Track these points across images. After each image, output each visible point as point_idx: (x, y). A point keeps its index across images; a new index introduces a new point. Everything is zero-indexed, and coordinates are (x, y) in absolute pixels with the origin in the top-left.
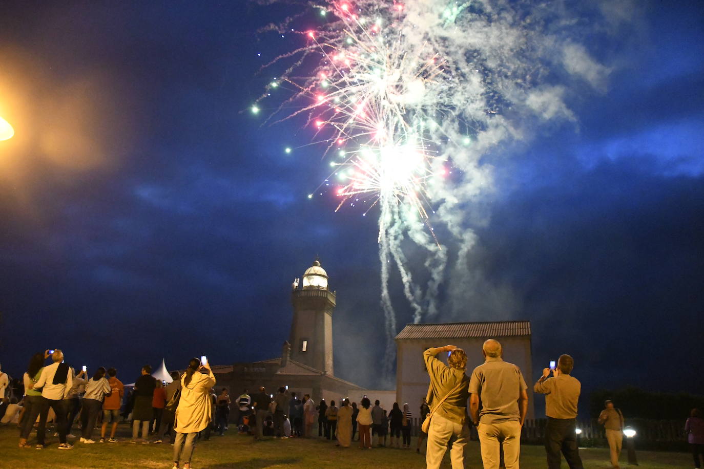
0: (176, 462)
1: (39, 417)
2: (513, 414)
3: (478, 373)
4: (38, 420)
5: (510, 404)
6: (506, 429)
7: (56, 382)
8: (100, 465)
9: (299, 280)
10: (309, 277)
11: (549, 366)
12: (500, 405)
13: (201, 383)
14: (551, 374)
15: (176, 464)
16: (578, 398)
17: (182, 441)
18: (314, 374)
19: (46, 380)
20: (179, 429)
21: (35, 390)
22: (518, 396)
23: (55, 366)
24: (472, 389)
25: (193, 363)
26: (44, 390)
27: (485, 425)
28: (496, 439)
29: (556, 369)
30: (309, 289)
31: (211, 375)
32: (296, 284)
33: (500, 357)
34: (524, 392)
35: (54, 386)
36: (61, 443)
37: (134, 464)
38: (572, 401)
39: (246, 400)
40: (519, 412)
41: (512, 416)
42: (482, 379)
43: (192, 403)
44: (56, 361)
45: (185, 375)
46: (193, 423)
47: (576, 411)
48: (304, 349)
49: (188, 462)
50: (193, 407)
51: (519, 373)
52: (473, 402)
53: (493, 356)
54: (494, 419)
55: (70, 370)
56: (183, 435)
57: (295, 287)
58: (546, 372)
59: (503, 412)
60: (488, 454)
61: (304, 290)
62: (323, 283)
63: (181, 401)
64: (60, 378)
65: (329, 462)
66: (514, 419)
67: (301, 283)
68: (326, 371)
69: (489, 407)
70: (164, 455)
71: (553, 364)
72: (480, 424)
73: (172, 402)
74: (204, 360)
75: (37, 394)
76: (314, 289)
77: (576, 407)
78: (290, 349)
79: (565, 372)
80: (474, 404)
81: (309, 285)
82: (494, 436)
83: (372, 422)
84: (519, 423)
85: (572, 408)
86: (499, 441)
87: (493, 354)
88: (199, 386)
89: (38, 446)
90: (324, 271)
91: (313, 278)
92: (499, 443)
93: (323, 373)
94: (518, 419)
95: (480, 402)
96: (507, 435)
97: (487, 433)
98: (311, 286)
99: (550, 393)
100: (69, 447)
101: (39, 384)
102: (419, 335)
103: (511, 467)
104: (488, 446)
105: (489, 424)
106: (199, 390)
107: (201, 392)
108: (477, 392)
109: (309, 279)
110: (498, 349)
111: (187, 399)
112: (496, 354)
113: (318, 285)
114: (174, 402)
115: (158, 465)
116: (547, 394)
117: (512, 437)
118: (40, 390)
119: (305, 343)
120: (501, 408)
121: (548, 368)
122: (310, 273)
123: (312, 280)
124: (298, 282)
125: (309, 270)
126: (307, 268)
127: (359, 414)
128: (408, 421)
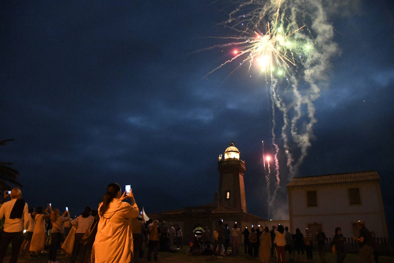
7: (12, 216)
13: (120, 213)
18: (235, 212)
23: (14, 201)
30: (228, 160)
32: (220, 158)
35: (12, 220)
45: (101, 204)
48: (228, 197)
57: (220, 160)
62: (237, 156)
64: (17, 213)
67: (223, 157)
68: (242, 210)
76: (231, 160)
78: (219, 197)
81: (228, 158)
83: (286, 244)
88: (117, 215)
90: (236, 148)
91: (230, 153)
93: (240, 211)
102: (302, 184)
107: (120, 222)
109: (228, 154)
113: (234, 157)
119: (228, 194)
122: (229, 150)
123: (230, 155)
124: (221, 156)
125: (228, 148)
126: (226, 148)
127: (276, 237)
128: (311, 241)
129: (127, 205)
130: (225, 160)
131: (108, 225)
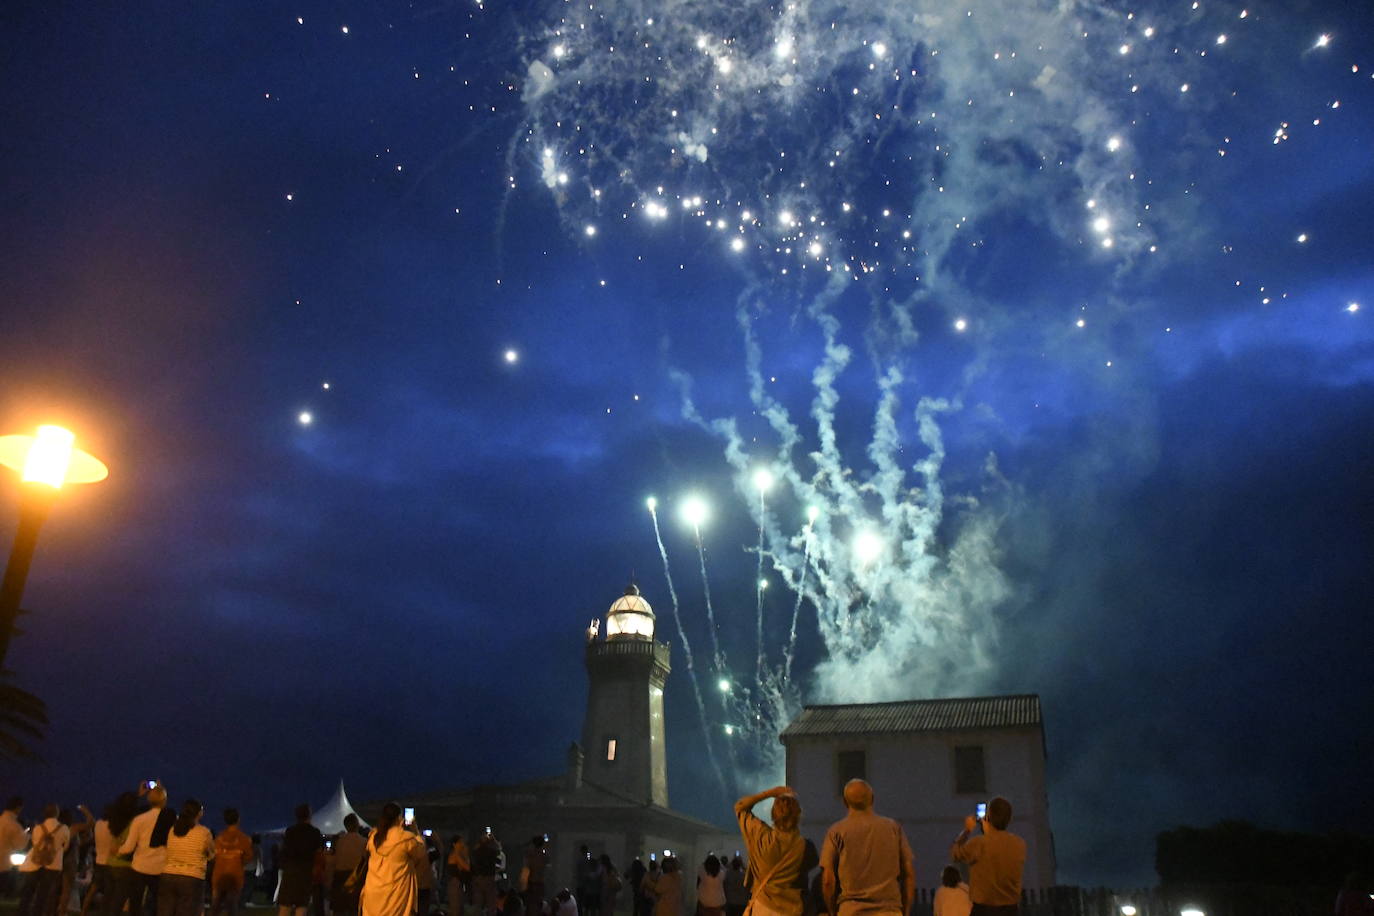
2: (890, 899)
3: (833, 835)
5: (885, 883)
7: (154, 843)
9: (598, 622)
10: (618, 616)
12: (869, 886)
13: (402, 848)
18: (629, 805)
19: (138, 841)
21: (119, 858)
23: (155, 813)
24: (825, 860)
26: (135, 858)
30: (618, 640)
32: (594, 631)
33: (869, 807)
35: (153, 850)
40: (900, 897)
41: (888, 904)
42: (840, 844)
43: (388, 881)
44: (155, 806)
48: (611, 757)
50: (389, 888)
52: (827, 882)
53: (858, 806)
54: (859, 908)
57: (592, 637)
59: (873, 898)
61: (609, 642)
62: (644, 627)
63: (369, 877)
64: (159, 839)
67: (603, 628)
68: (653, 797)
69: (851, 890)
73: (353, 879)
75: (123, 864)
76: (627, 639)
78: (582, 757)
80: (828, 884)
81: (618, 632)
83: (726, 902)
87: (857, 804)
88: (399, 851)
90: (645, 603)
91: (624, 618)
93: (645, 803)
95: (838, 882)
98: (622, 635)
101: (126, 848)
106: (398, 858)
108: (831, 866)
109: (618, 620)
110: (867, 794)
111: (379, 874)
112: (862, 803)
113: (634, 632)
114: (356, 878)
118: (129, 857)
119: (612, 745)
120: (868, 892)
122: (621, 608)
123: (623, 622)
124: (597, 626)
125: (618, 602)
126: (614, 600)
130: (607, 640)
131: (385, 865)
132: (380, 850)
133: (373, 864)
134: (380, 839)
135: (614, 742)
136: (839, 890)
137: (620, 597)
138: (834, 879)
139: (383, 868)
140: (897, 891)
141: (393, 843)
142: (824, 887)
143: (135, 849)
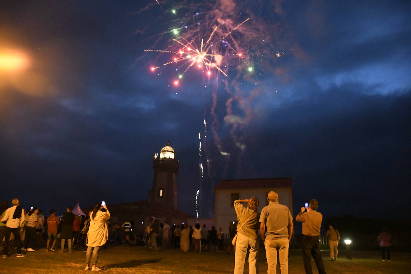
0: (88, 264)
1: (4, 238)
2: (285, 234)
3: (265, 211)
4: (4, 240)
5: (282, 229)
6: (281, 243)
7: (14, 217)
8: (42, 267)
9: (158, 154)
10: (163, 152)
11: (304, 206)
12: (277, 229)
13: (102, 217)
14: (306, 211)
15: (87, 265)
16: (321, 224)
17: (91, 251)
18: (167, 209)
19: (9, 216)
20: (89, 244)
21: (2, 223)
22: (288, 224)
23: (14, 208)
24: (261, 220)
25: (97, 206)
26: (7, 222)
27: (268, 241)
28: (275, 249)
29: (309, 208)
30: (164, 159)
31: (108, 212)
32: (156, 157)
33: (277, 201)
34: (291, 222)
35: (14, 220)
36: (18, 253)
37: (62, 266)
38: (317, 226)
39: (128, 225)
40: (288, 233)
41: (284, 236)
42: (267, 214)
43: (97, 229)
44: (15, 205)
45: (92, 213)
46: (97, 241)
47: (320, 231)
48: (161, 195)
49: (95, 263)
50: (97, 232)
51: (288, 211)
52: (262, 227)
53: (273, 201)
54: (274, 237)
55: (23, 211)
56: (92, 248)
57: (155, 159)
58: (303, 209)
59: (279, 233)
60: (270, 257)
62: (172, 156)
63: (90, 228)
64: (17, 215)
65: (177, 261)
66: (286, 237)
67: (159, 156)
68: (174, 207)
69: (271, 230)
70: (80, 259)
71: (306, 205)
72: (266, 240)
73: (85, 229)
74: (103, 203)
75: (3, 225)
76: (166, 159)
77: (320, 229)
79: (313, 209)
80: (263, 228)
81: (163, 157)
82: (273, 247)
83: (201, 238)
84: (288, 239)
85: (317, 229)
86: (276, 250)
87: (273, 200)
88: (101, 219)
89: (4, 256)
90: (172, 148)
91: (166, 153)
92: (276, 251)
93: (172, 209)
94: (288, 237)
95: (266, 228)
96: (282, 246)
97: (270, 246)
99: (305, 221)
100: (23, 256)
101: (4, 219)
103: (283, 265)
104: (270, 253)
105: (271, 240)
106: (101, 221)
107: (102, 222)
108: (264, 222)
109: (163, 154)
110: (276, 196)
111: (94, 227)
112: (275, 200)
113: (169, 157)
114: (86, 228)
115: (77, 266)
116: (303, 222)
117: (284, 248)
118: (5, 222)
120: (278, 231)
121: (304, 207)
122: (164, 150)
124: (157, 155)
125: (164, 148)
126: (163, 147)
127: (194, 232)
128: (222, 236)
129: (105, 214)
130: (160, 160)
131: (96, 224)
132: (94, 219)
133: (92, 223)
134: (94, 216)
135: (162, 190)
136: (266, 230)
137: (164, 147)
138: (265, 226)
139: (95, 225)
140: (287, 231)
141: (99, 216)
142: (261, 229)
143: (7, 220)
